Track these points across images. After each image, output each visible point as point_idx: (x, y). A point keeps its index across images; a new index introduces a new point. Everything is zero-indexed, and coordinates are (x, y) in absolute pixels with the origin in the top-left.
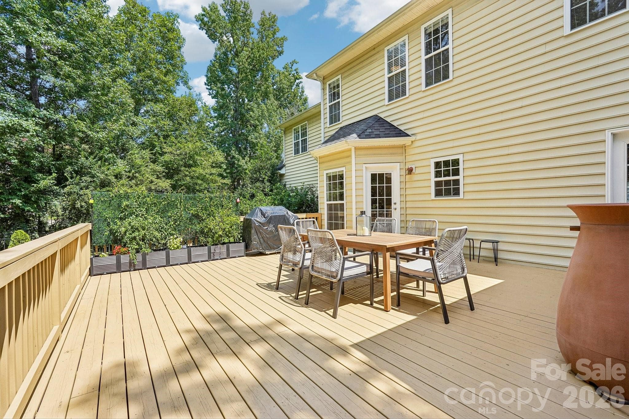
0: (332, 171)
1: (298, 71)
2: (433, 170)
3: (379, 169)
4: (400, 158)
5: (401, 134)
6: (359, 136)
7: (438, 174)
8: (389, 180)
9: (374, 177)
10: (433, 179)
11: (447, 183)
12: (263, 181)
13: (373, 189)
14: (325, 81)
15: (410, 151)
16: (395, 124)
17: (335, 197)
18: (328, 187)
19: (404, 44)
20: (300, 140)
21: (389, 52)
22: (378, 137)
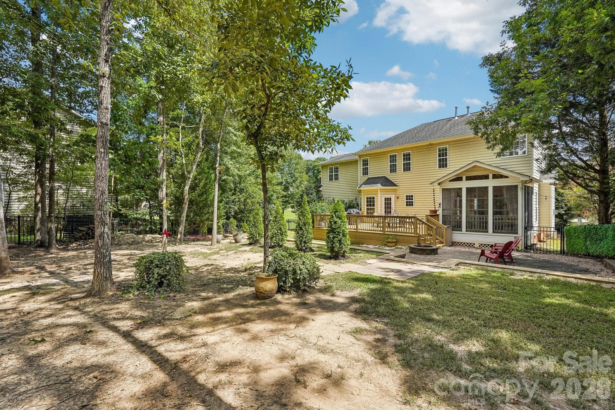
0: (369, 196)
2: (405, 198)
3: (388, 196)
4: (394, 193)
5: (395, 185)
6: (381, 185)
7: (407, 199)
8: (390, 200)
9: (385, 199)
10: (406, 201)
11: (410, 202)
13: (385, 203)
14: (360, 157)
15: (398, 191)
16: (393, 181)
17: (370, 205)
18: (367, 202)
19: (396, 155)
20: (334, 174)
21: (390, 156)
22: (387, 186)
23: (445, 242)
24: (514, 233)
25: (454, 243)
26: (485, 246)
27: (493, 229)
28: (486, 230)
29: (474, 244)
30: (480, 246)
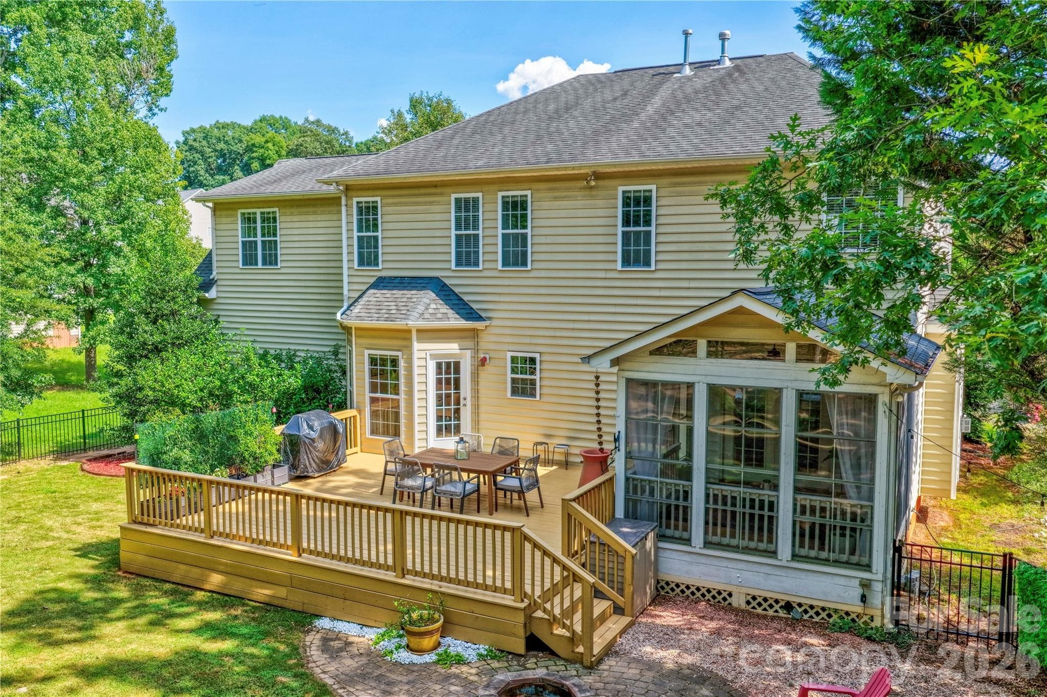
0: (378, 353)
2: (509, 365)
3: (447, 356)
4: (471, 345)
5: (472, 314)
6: (422, 315)
7: (514, 370)
8: (457, 370)
9: (440, 365)
10: (509, 376)
11: (524, 381)
13: (438, 381)
14: (350, 193)
15: (483, 338)
16: (466, 298)
17: (384, 389)
18: (373, 374)
19: (476, 200)
20: (259, 239)
21: (458, 201)
23: (628, 611)
24: (858, 566)
25: (663, 584)
26: (765, 605)
27: (793, 545)
28: (772, 547)
29: (730, 595)
30: (748, 603)
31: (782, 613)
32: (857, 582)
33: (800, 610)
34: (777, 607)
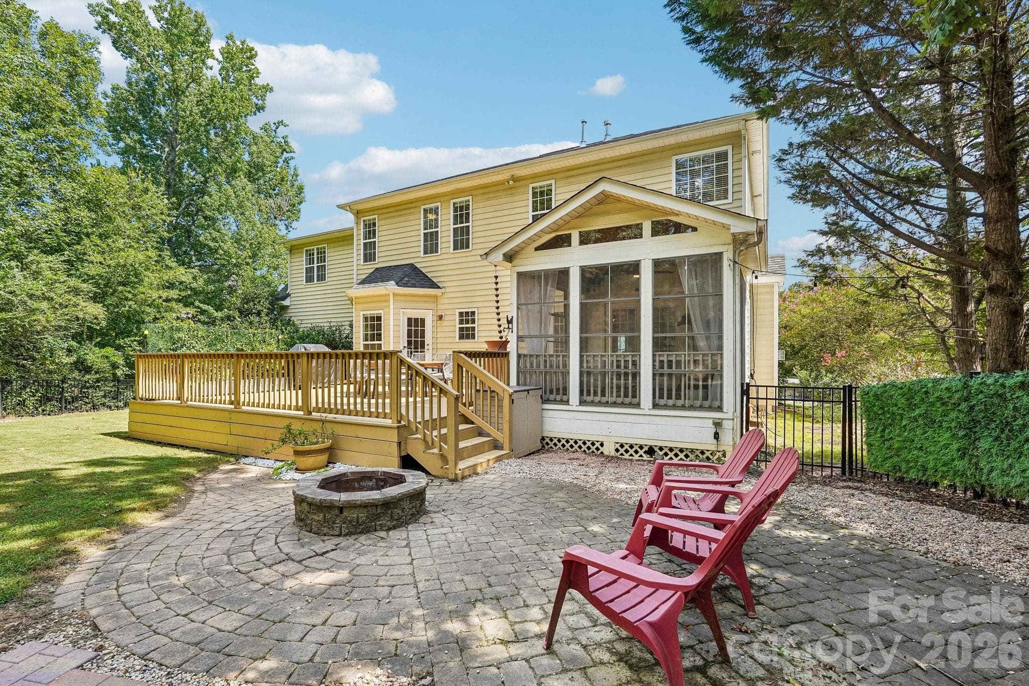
0: (369, 313)
1: (289, 140)
2: (457, 318)
3: (416, 314)
4: (433, 306)
5: (434, 285)
6: (397, 284)
7: (461, 322)
8: (423, 325)
9: (409, 320)
10: (458, 326)
11: (467, 329)
12: (259, 314)
13: (409, 332)
14: (359, 215)
15: (441, 301)
16: (429, 275)
17: (372, 338)
18: (366, 327)
19: (437, 208)
20: (315, 265)
21: (425, 210)
22: (414, 286)
23: (506, 445)
24: (710, 408)
25: (547, 440)
26: (631, 451)
27: (654, 397)
28: (635, 401)
29: (602, 445)
30: (617, 450)
31: (646, 457)
32: (711, 421)
33: (661, 453)
34: (641, 452)
